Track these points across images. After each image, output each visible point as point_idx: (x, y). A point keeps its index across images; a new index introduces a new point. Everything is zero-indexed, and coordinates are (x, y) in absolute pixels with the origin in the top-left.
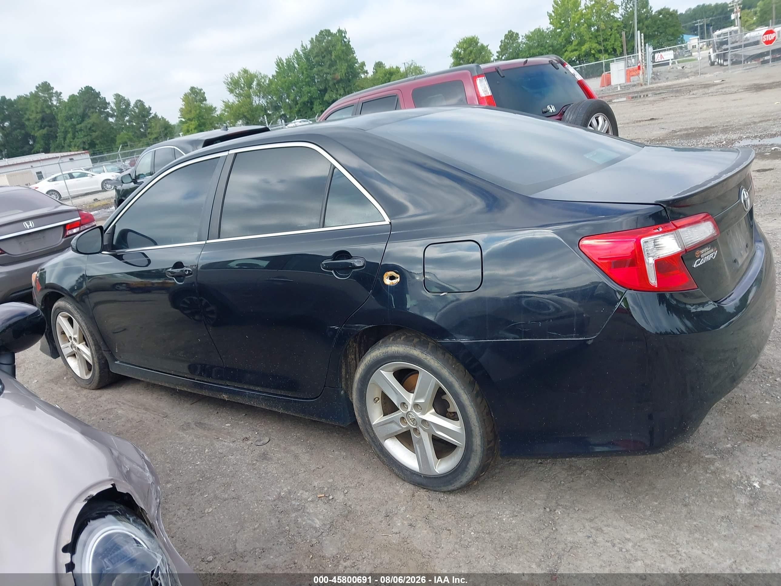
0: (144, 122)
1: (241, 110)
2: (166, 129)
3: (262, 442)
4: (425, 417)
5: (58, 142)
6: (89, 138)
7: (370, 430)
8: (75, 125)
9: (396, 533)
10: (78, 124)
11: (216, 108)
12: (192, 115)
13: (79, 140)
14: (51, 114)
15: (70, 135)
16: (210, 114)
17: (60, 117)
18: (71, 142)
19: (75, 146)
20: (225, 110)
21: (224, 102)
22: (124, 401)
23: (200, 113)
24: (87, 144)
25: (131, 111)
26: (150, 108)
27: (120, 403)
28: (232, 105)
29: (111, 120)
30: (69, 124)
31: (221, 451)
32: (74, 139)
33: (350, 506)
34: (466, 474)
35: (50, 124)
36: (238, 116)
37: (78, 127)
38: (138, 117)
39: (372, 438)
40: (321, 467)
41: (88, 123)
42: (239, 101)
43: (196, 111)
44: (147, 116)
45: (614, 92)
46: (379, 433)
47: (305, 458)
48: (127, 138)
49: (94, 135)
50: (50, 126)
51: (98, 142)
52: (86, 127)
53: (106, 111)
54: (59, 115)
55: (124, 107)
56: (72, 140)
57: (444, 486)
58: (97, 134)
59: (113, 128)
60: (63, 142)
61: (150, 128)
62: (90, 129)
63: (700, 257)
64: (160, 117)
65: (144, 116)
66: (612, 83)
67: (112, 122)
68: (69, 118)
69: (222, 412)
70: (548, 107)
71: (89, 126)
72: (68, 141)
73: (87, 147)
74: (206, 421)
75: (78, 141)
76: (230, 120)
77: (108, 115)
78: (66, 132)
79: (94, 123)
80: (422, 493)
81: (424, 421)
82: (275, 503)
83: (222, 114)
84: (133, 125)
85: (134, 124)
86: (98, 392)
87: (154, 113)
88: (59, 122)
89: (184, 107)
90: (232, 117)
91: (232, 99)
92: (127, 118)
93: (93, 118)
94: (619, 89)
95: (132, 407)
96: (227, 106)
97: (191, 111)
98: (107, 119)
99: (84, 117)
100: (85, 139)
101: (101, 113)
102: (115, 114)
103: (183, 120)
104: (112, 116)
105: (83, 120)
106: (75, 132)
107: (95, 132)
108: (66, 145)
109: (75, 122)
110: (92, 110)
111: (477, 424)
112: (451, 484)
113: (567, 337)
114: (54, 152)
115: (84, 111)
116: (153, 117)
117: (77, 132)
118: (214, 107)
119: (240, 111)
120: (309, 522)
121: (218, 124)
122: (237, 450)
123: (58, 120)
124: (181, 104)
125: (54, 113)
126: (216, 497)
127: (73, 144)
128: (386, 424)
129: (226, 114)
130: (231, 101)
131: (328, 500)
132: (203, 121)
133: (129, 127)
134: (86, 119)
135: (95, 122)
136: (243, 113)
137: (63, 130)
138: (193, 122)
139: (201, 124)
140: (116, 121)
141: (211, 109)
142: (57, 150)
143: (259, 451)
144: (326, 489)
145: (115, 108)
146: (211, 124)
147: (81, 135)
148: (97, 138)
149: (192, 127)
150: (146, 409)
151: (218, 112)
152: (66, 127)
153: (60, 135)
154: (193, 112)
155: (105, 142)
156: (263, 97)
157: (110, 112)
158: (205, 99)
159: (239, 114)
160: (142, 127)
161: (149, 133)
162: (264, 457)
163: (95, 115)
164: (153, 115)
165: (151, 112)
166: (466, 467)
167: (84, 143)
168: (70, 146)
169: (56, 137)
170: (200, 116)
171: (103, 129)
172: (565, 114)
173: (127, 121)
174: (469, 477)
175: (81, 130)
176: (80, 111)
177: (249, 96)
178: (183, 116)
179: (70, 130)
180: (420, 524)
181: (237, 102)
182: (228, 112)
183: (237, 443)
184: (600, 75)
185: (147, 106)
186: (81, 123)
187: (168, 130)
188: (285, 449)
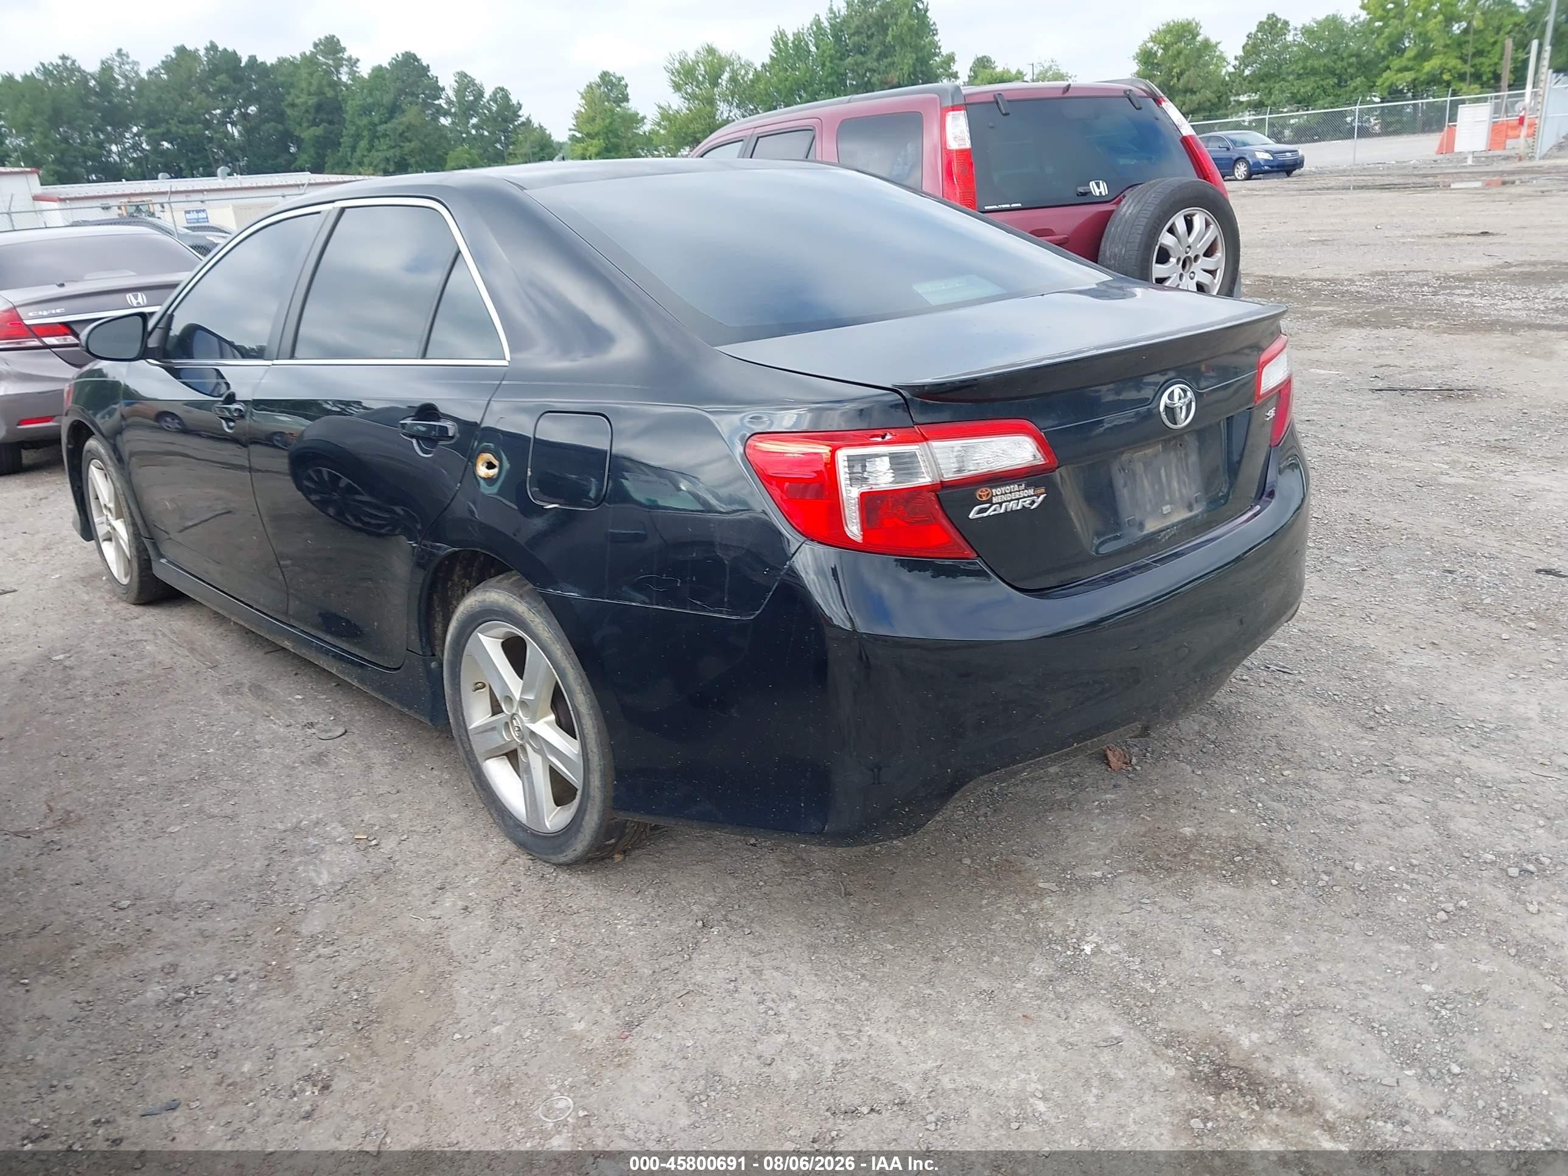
0: (505, 131)
1: (692, 126)
2: (542, 149)
3: (329, 734)
4: (534, 727)
5: (340, 154)
6: (398, 151)
7: (464, 738)
8: (376, 125)
9: (435, 918)
10: (381, 123)
11: (644, 118)
12: (596, 128)
13: (379, 154)
14: (335, 98)
15: (363, 144)
16: (629, 128)
17: (351, 107)
18: (364, 156)
19: (370, 164)
20: (659, 124)
21: (660, 107)
22: (167, 632)
23: (611, 123)
24: (392, 163)
25: (484, 107)
26: (520, 106)
27: (159, 633)
28: (674, 116)
29: (445, 121)
30: (365, 121)
31: (258, 737)
32: (370, 151)
33: (394, 862)
34: (581, 836)
35: (330, 117)
36: (684, 138)
37: (381, 128)
38: (495, 119)
39: (466, 753)
40: (394, 791)
41: (400, 123)
42: (688, 109)
43: (603, 119)
44: (512, 121)
45: (1456, 167)
46: (478, 746)
47: (380, 772)
48: (468, 160)
49: (408, 146)
50: (331, 122)
51: (412, 161)
52: (395, 129)
53: (436, 102)
54: (350, 102)
55: (471, 98)
56: (366, 153)
57: (553, 854)
58: (412, 145)
59: (445, 137)
60: (349, 154)
61: (513, 143)
62: (401, 135)
63: (990, 501)
64: (536, 125)
65: (506, 120)
66: (1457, 149)
67: (444, 126)
68: (366, 110)
69: (305, 674)
70: (1092, 184)
71: (400, 129)
72: (358, 153)
73: (391, 170)
74: (270, 686)
75: (377, 156)
76: (666, 144)
77: (440, 111)
78: (358, 137)
79: (410, 124)
80: (523, 860)
81: (532, 733)
82: (283, 835)
83: (652, 132)
84: (482, 135)
85: (486, 133)
86: (137, 610)
87: (526, 115)
88: (347, 117)
89: (583, 110)
90: (672, 139)
91: (677, 103)
92: (474, 121)
93: (411, 115)
94: (1470, 162)
95: (174, 642)
96: (666, 116)
97: (594, 120)
98: (435, 119)
99: (394, 110)
100: (390, 154)
101: (426, 105)
102: (453, 110)
103: (579, 135)
104: (446, 113)
105: (391, 118)
106: (374, 137)
107: (410, 141)
108: (354, 162)
109: (376, 120)
110: (410, 99)
111: (595, 750)
112: (562, 852)
113: (715, 612)
114: (332, 172)
115: (396, 99)
116: (523, 124)
117: (378, 138)
118: (641, 115)
119: (688, 128)
120: (313, 874)
121: (643, 149)
122: (284, 740)
123: (347, 112)
124: (576, 104)
125: (340, 98)
126: (200, 810)
127: (366, 160)
128: (486, 731)
129: (662, 132)
130: (675, 107)
131: (365, 846)
132: (614, 140)
133: (474, 138)
134: (397, 115)
135: (413, 122)
136: (695, 133)
137: (352, 132)
138: (595, 142)
139: (610, 146)
140: (453, 123)
141: (635, 120)
142: (337, 170)
143: (318, 747)
144: (376, 828)
145: (454, 99)
146: (630, 148)
147: (383, 144)
148: (412, 153)
149: (593, 150)
150: (192, 650)
151: (647, 127)
152: (358, 127)
153: (346, 140)
154: (598, 120)
155: (426, 163)
156: (738, 107)
157: (445, 106)
158: (626, 99)
159: (686, 134)
160: (499, 141)
161: (510, 154)
162: (319, 759)
163: (415, 109)
164: (523, 119)
165: (520, 113)
166: (581, 825)
167: (388, 160)
168: (360, 164)
169: (339, 144)
170: (611, 131)
171: (425, 137)
172: (1123, 203)
173: (474, 126)
174: (585, 843)
175: (385, 135)
176: (387, 99)
177: (711, 102)
178: (578, 128)
179: (365, 133)
180: (481, 911)
181: (685, 111)
182: (665, 128)
183: (292, 729)
184: (1440, 129)
185: (514, 102)
186: (386, 123)
187: (547, 151)
188: (361, 751)
